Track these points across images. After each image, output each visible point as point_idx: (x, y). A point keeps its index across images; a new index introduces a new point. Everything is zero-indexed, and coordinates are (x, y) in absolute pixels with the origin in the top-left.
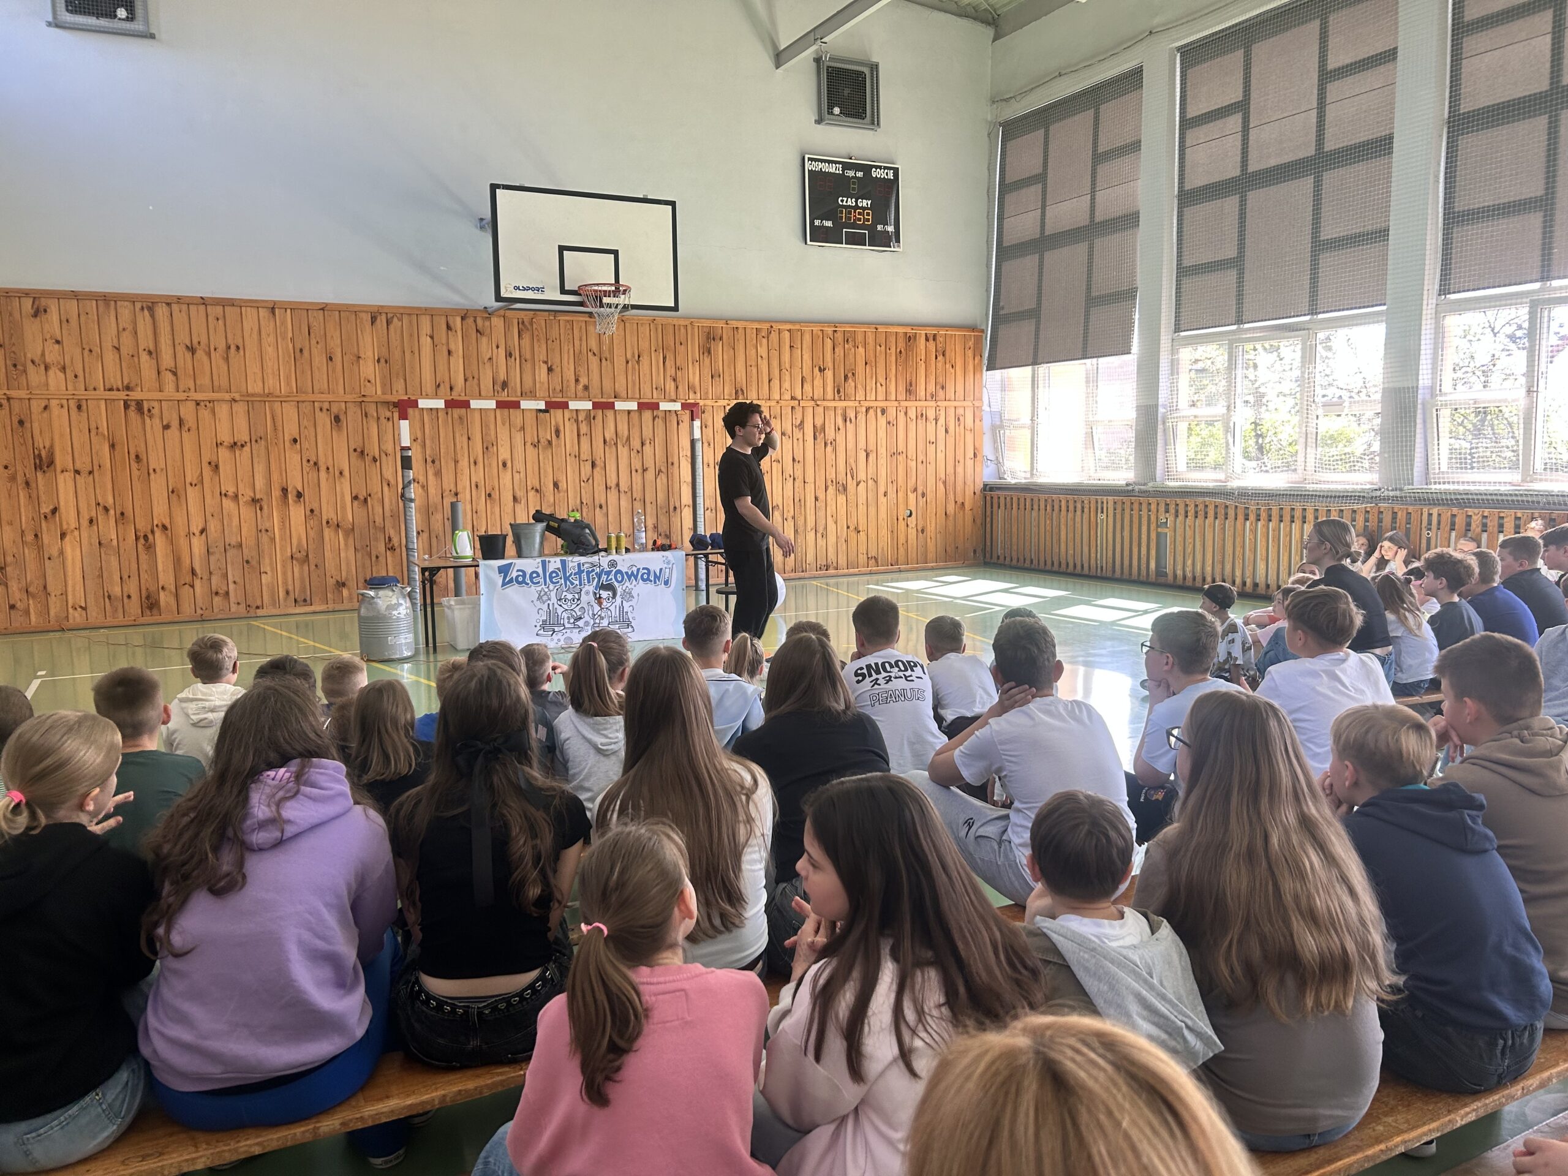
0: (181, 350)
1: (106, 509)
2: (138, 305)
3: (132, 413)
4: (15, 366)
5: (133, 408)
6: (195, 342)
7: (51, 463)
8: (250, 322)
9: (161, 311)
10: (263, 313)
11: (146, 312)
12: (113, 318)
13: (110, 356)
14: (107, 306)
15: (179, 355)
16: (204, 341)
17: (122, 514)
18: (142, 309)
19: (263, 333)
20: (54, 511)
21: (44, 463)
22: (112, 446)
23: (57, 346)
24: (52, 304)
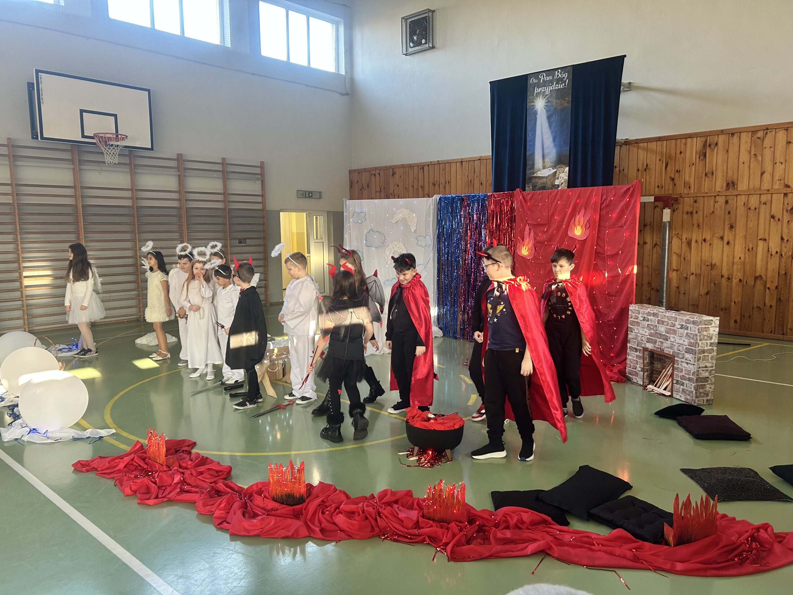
0: (431, 184)
2: (420, 167)
6: (435, 181)
8: (453, 170)
9: (426, 168)
10: (459, 164)
13: (411, 189)
14: (411, 168)
15: (430, 188)
16: (438, 181)
18: (421, 169)
19: (458, 174)
24: (397, 171)
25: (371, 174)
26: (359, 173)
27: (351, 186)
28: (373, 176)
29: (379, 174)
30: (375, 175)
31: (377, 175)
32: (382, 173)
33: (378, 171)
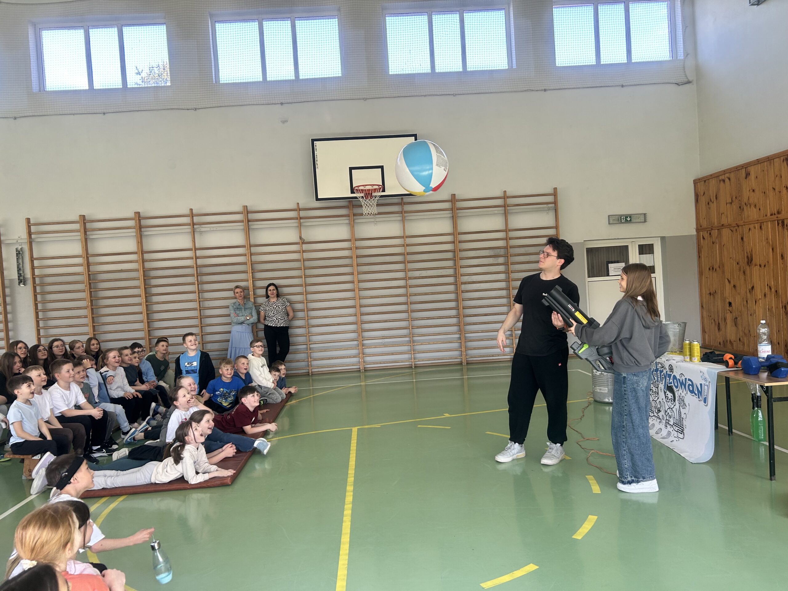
1: (770, 288)
2: (782, 158)
3: (780, 228)
4: (740, 207)
5: (780, 225)
7: (752, 260)
11: (785, 162)
12: (772, 170)
13: (771, 194)
14: (771, 163)
17: (776, 291)
18: (783, 161)
20: (753, 288)
21: (750, 261)
22: (773, 249)
23: (753, 193)
24: (752, 170)
25: (720, 181)
26: (705, 181)
27: (697, 200)
28: (722, 182)
29: (729, 179)
30: (724, 181)
31: (727, 180)
32: (732, 176)
33: (727, 175)
